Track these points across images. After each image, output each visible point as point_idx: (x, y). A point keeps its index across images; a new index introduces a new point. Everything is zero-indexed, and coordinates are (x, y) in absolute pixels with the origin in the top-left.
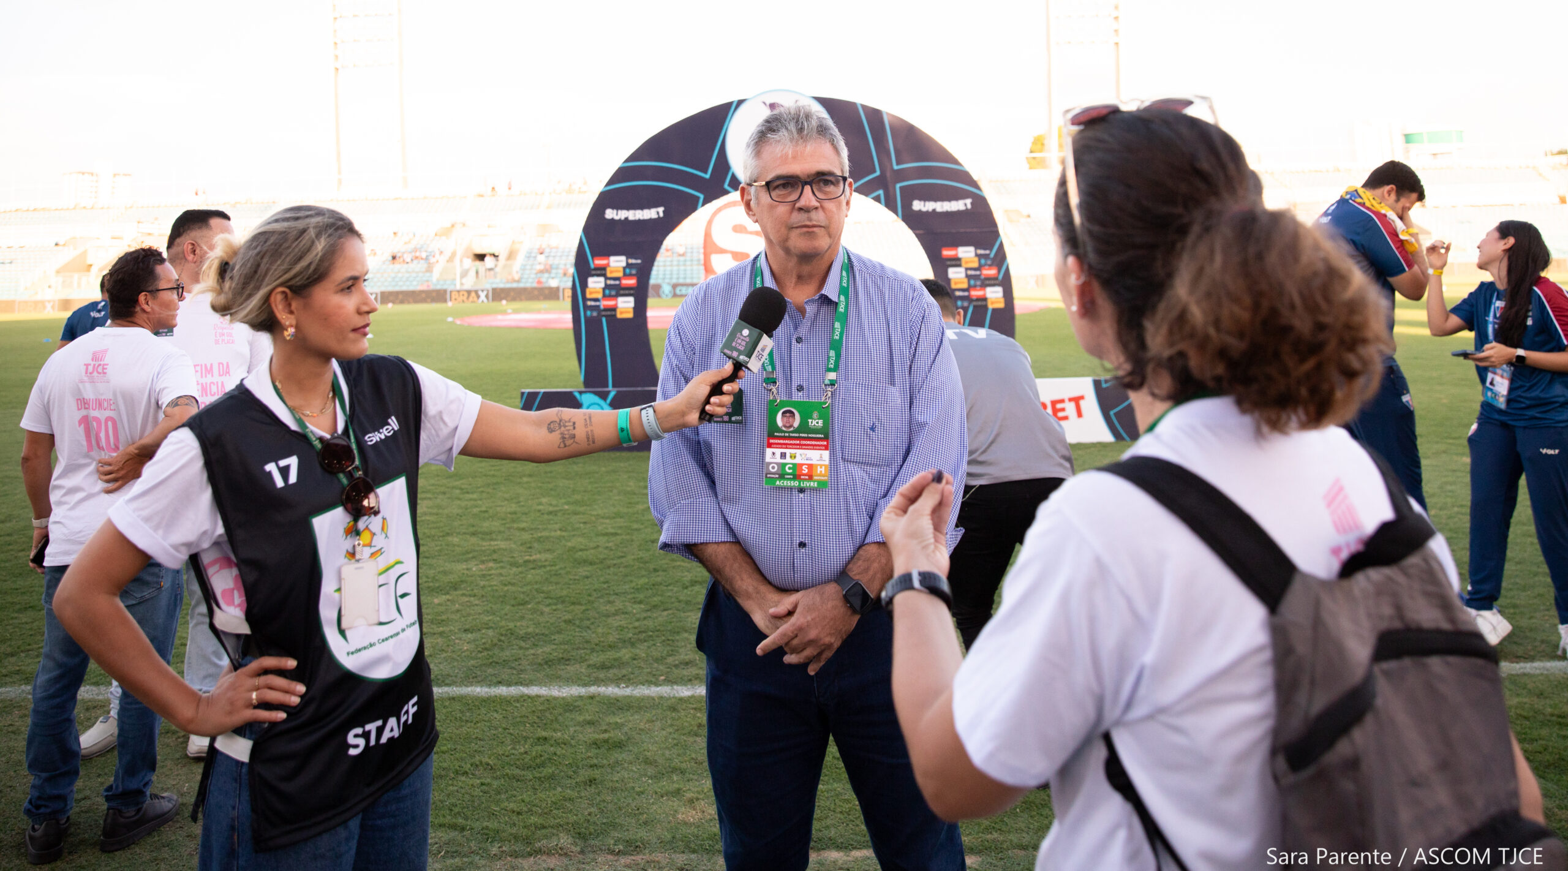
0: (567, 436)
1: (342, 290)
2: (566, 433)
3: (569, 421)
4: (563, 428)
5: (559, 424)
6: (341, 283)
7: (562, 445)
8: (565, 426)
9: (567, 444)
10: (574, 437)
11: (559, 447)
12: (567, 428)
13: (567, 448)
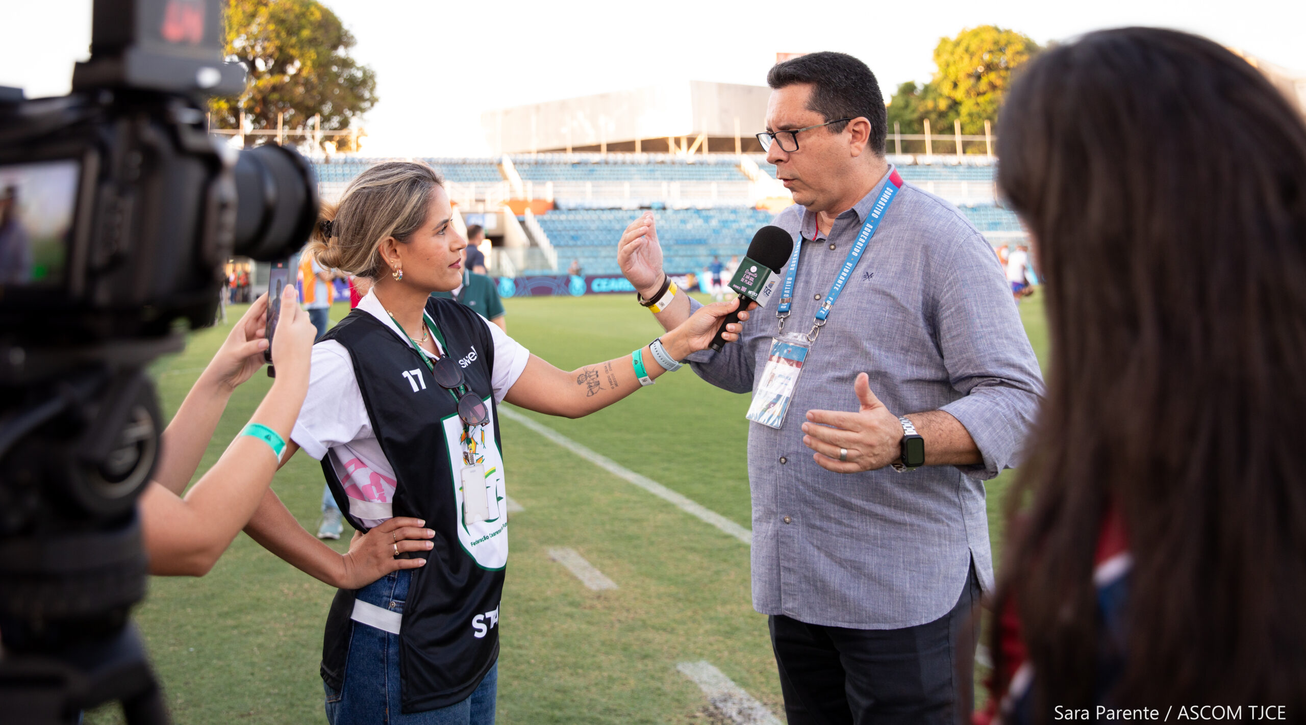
0: (593, 385)
1: (437, 233)
2: (592, 381)
3: (593, 371)
4: (588, 379)
5: (586, 376)
6: (438, 227)
7: (590, 394)
8: (590, 376)
9: (594, 392)
10: (599, 384)
11: (588, 396)
12: (592, 378)
13: (594, 396)
